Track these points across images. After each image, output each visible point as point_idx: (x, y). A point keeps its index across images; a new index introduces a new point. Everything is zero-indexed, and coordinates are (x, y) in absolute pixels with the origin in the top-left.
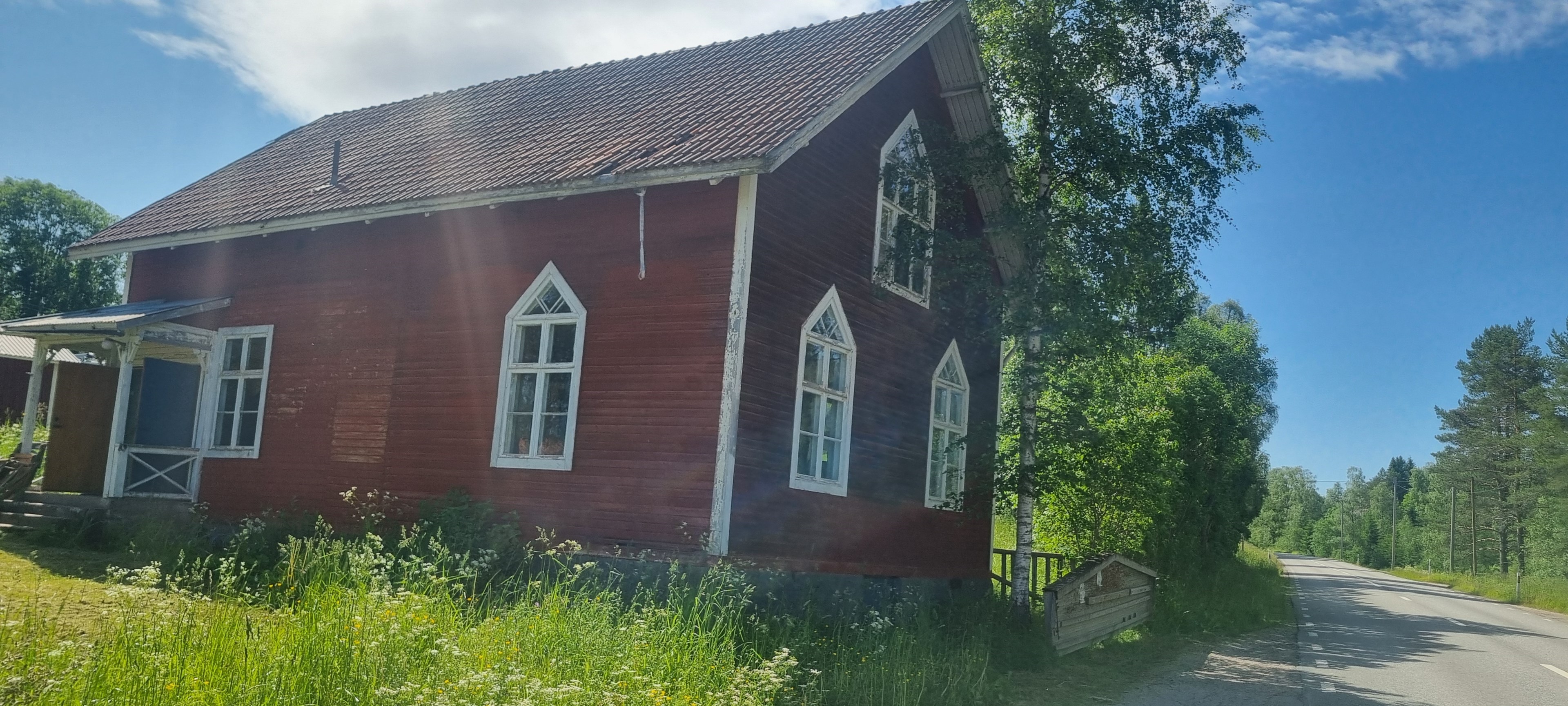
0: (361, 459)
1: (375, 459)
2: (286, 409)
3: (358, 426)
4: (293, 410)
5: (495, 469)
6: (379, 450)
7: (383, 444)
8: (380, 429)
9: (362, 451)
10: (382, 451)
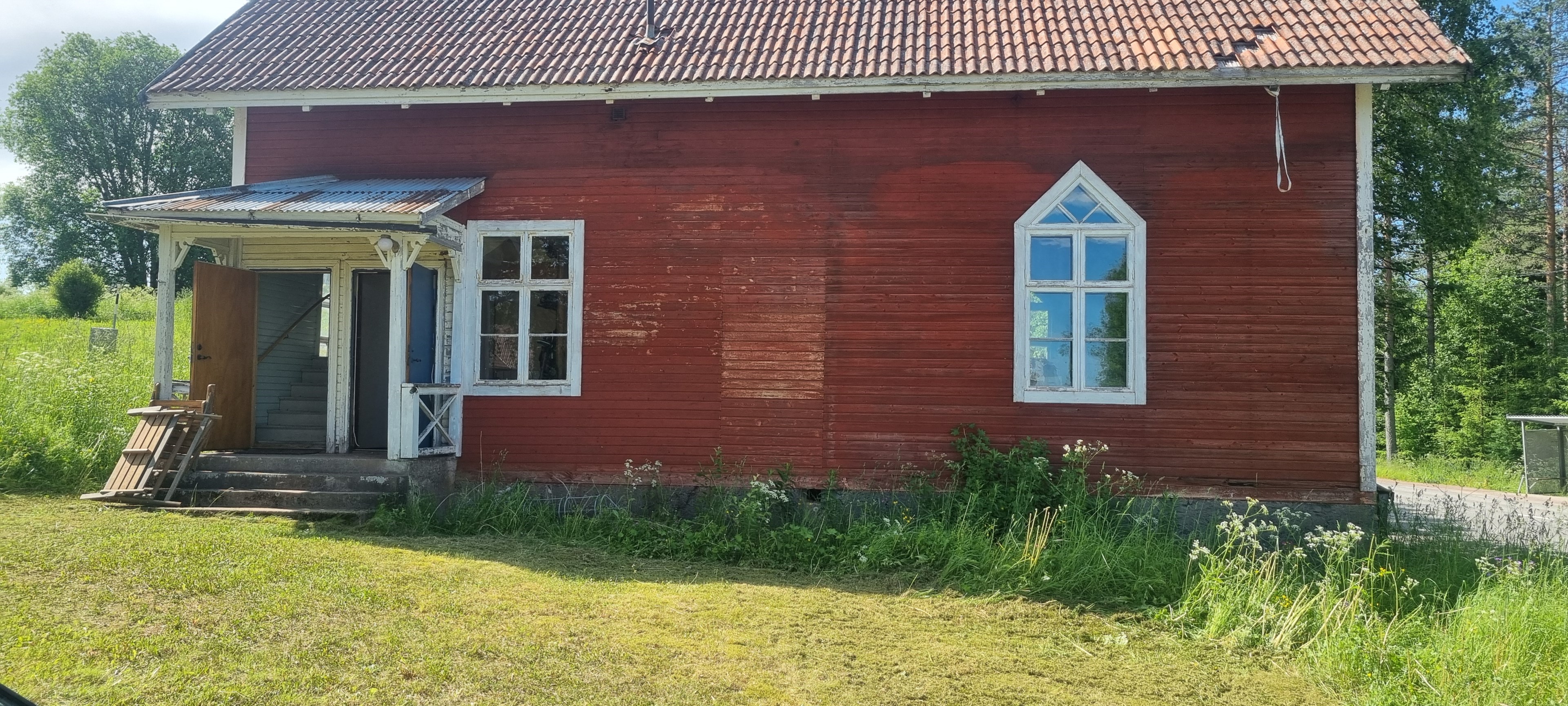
0: (780, 395)
1: (807, 395)
2: (624, 331)
3: (768, 353)
4: (640, 334)
5: (1021, 405)
6: (812, 384)
7: (820, 375)
8: (812, 357)
9: (782, 385)
10: (820, 385)
